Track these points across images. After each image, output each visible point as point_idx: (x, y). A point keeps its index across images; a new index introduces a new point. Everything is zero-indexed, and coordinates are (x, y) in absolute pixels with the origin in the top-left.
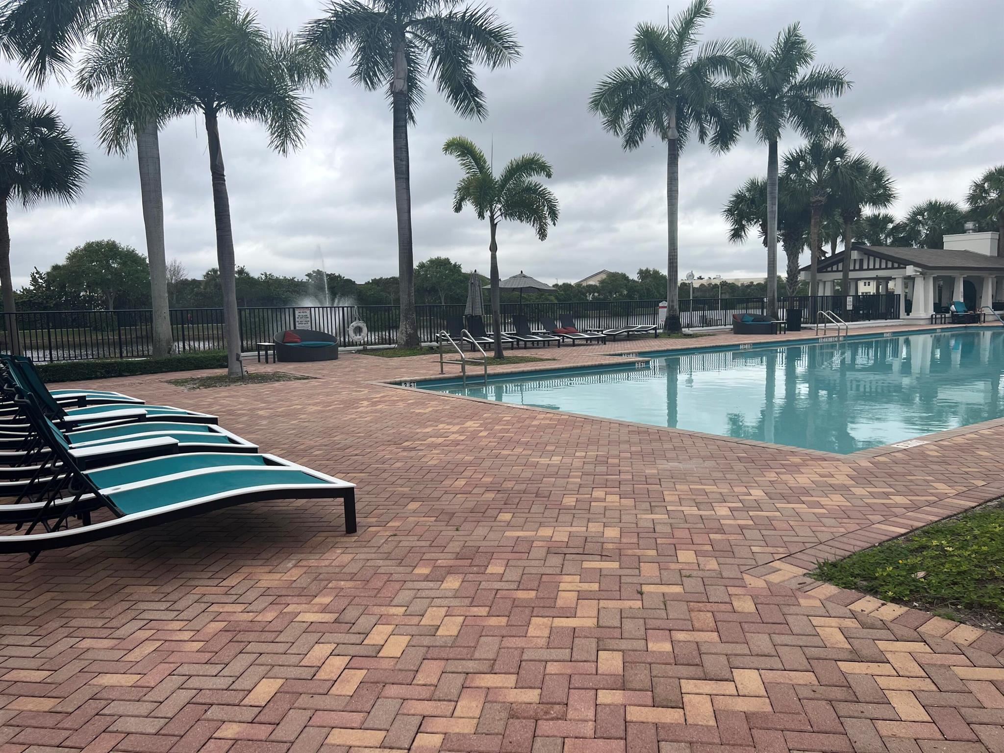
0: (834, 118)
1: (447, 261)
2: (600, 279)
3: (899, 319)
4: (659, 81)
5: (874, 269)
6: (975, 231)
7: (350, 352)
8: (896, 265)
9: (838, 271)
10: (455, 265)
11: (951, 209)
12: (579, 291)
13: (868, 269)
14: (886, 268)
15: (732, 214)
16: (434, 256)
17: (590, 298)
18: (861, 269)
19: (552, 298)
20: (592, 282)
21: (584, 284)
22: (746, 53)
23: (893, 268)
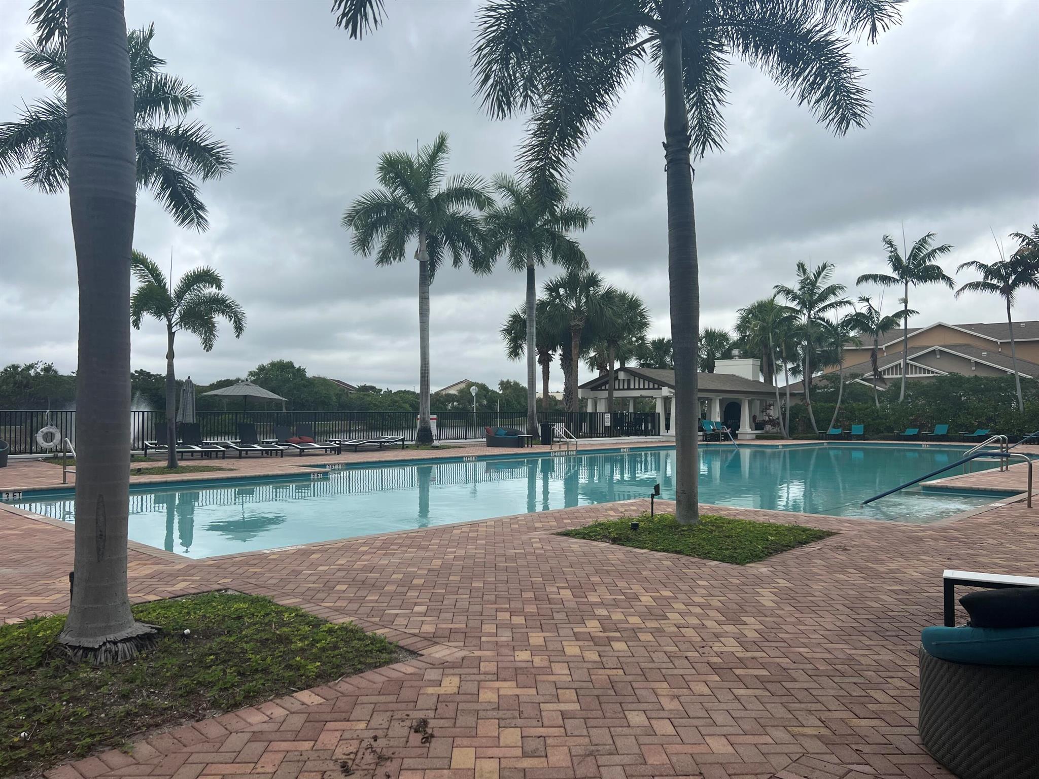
0: (580, 252)
1: (290, 365)
2: (458, 389)
3: (659, 435)
4: (410, 205)
5: (639, 389)
6: (740, 357)
7: (36, 460)
8: (656, 386)
9: (606, 390)
10: (299, 369)
11: (724, 337)
12: (437, 400)
13: (634, 389)
14: (649, 389)
15: (510, 334)
16: (276, 359)
17: (449, 406)
18: (629, 389)
19: (407, 406)
20: (453, 392)
21: (444, 393)
22: (504, 187)
23: (654, 389)
